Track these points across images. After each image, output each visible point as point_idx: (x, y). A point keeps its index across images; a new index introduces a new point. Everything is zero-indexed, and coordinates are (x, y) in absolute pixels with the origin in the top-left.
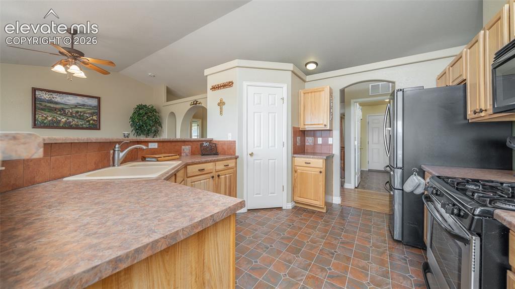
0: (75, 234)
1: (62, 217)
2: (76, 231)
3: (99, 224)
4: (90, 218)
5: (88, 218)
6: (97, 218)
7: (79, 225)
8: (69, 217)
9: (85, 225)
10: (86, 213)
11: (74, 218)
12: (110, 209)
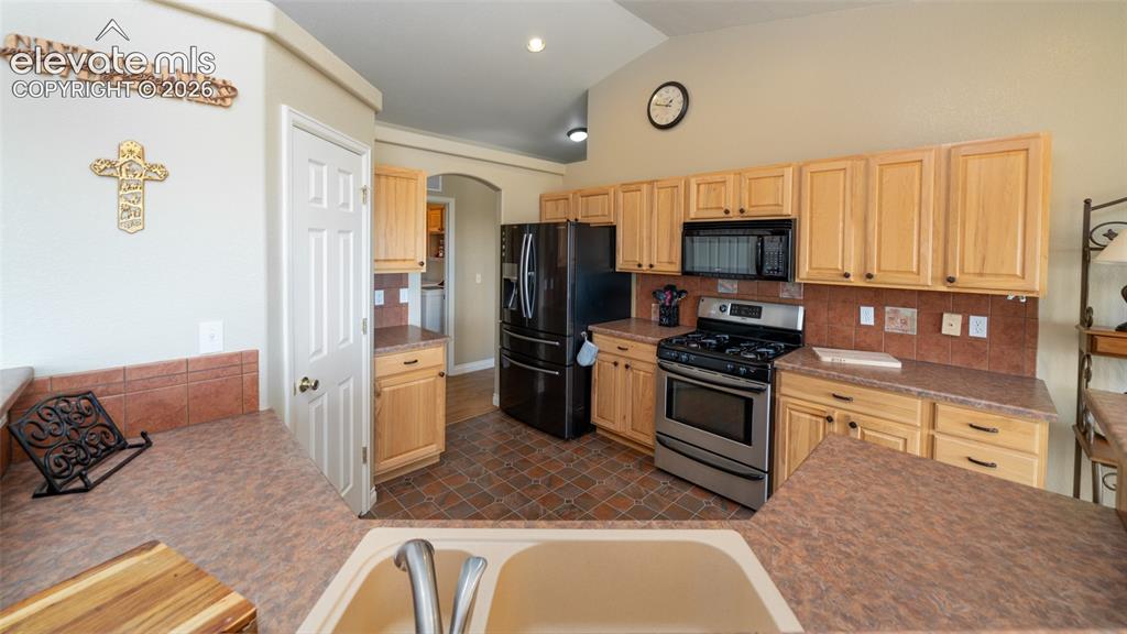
0: (1043, 524)
1: (1051, 564)
2: (1040, 527)
3: (1008, 517)
4: (1009, 534)
5: (1014, 535)
6: (1002, 527)
7: (1032, 533)
8: (1040, 557)
9: (1026, 527)
10: (1009, 547)
11: (1033, 551)
12: (969, 529)
